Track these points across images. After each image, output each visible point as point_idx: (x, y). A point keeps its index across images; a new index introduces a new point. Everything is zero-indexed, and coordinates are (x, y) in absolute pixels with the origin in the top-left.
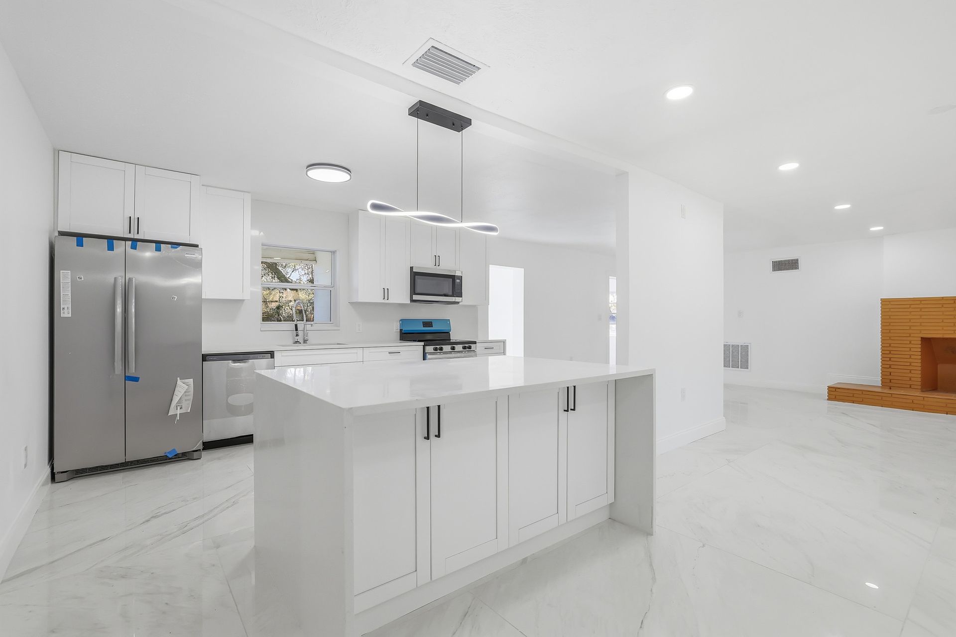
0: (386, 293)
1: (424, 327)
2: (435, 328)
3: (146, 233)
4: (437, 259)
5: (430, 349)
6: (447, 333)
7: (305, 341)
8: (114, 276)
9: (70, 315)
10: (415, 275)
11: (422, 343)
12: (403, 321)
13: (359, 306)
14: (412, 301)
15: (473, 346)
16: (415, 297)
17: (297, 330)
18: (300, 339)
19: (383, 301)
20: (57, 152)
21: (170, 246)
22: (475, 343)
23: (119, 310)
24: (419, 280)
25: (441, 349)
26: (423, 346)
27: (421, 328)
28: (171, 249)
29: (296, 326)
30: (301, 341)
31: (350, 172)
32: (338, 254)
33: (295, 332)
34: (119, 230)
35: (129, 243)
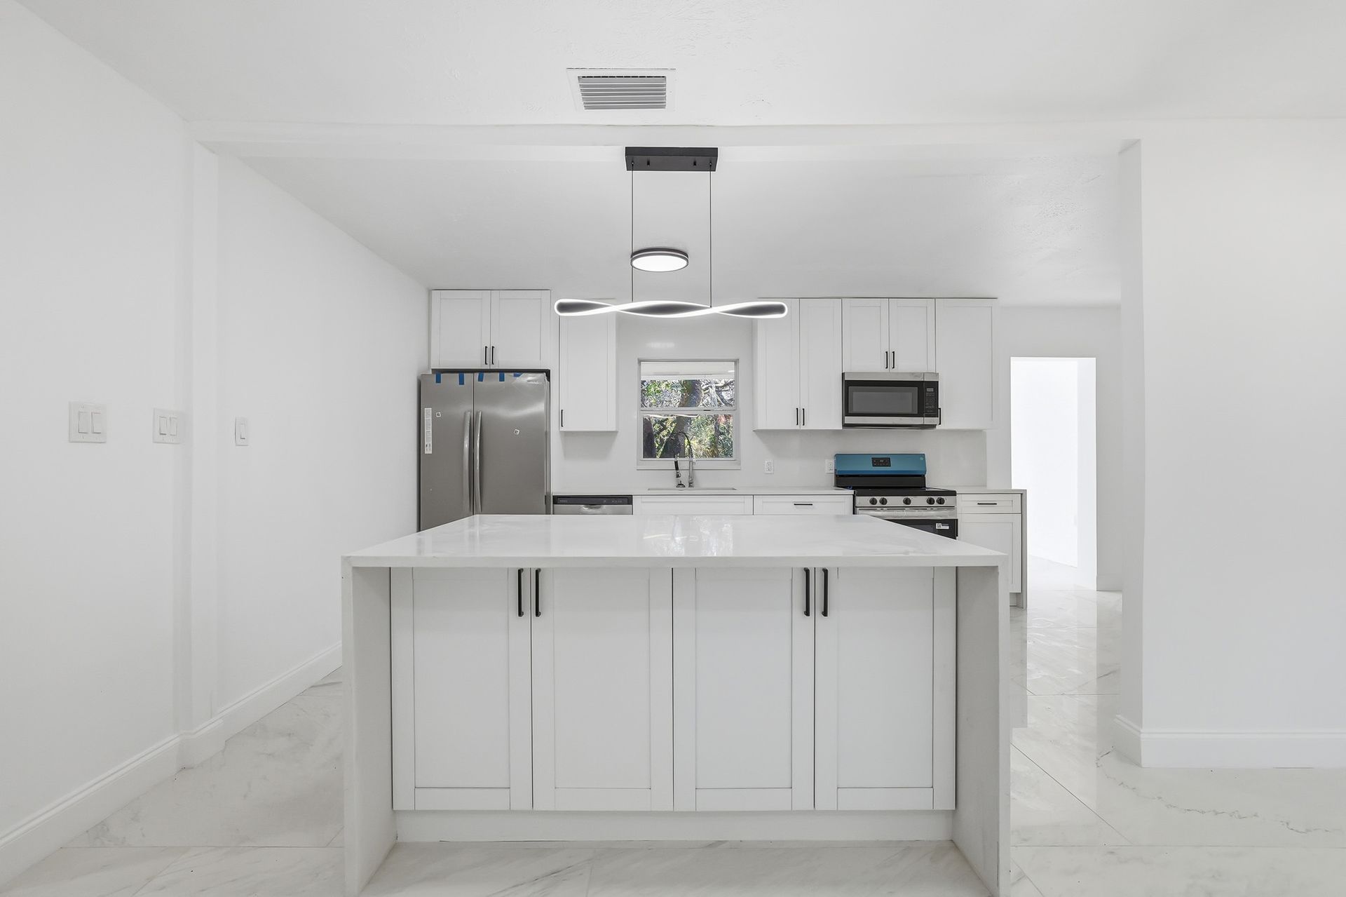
0: (800, 415)
1: (874, 466)
2: (895, 467)
3: (502, 362)
4: (890, 358)
5: (864, 500)
6: (920, 476)
7: (690, 484)
8: (464, 410)
9: (431, 452)
10: (850, 386)
11: (852, 492)
12: (839, 458)
13: (766, 435)
14: (845, 425)
15: (948, 500)
16: (849, 420)
17: (677, 468)
18: (685, 481)
19: (797, 427)
20: (430, 291)
21: (512, 374)
22: (953, 493)
23: (466, 446)
24: (856, 394)
25: (883, 502)
26: (853, 495)
27: (868, 468)
28: (514, 378)
29: (676, 463)
30: (687, 484)
31: (686, 255)
32: (741, 364)
33: (675, 471)
34: (478, 363)
35: (477, 375)
